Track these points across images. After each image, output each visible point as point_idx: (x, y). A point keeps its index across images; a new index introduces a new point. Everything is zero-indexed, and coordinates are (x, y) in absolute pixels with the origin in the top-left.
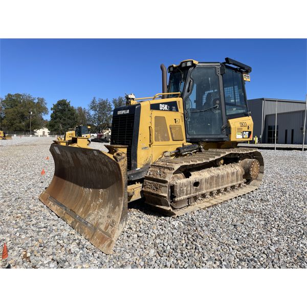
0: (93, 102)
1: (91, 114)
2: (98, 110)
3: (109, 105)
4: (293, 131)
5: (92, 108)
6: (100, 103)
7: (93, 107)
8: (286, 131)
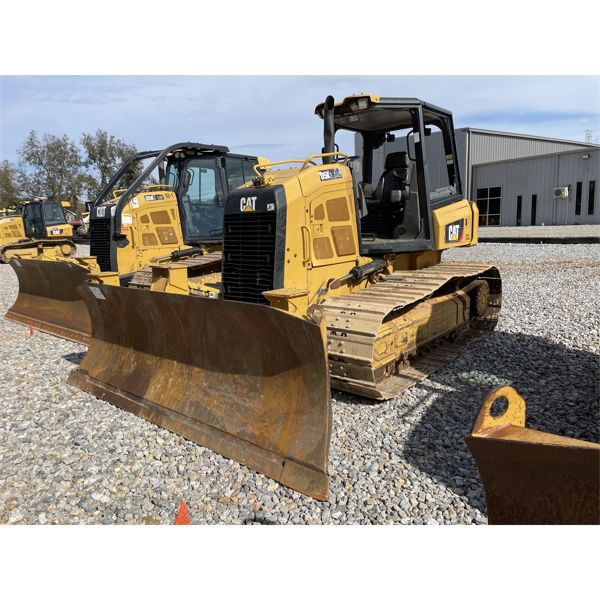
0: (31, 143)
1: (27, 174)
2: (44, 162)
3: (72, 151)
4: (534, 198)
5: (28, 159)
6: (48, 146)
7: (33, 157)
8: (520, 199)
